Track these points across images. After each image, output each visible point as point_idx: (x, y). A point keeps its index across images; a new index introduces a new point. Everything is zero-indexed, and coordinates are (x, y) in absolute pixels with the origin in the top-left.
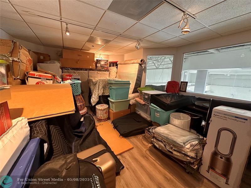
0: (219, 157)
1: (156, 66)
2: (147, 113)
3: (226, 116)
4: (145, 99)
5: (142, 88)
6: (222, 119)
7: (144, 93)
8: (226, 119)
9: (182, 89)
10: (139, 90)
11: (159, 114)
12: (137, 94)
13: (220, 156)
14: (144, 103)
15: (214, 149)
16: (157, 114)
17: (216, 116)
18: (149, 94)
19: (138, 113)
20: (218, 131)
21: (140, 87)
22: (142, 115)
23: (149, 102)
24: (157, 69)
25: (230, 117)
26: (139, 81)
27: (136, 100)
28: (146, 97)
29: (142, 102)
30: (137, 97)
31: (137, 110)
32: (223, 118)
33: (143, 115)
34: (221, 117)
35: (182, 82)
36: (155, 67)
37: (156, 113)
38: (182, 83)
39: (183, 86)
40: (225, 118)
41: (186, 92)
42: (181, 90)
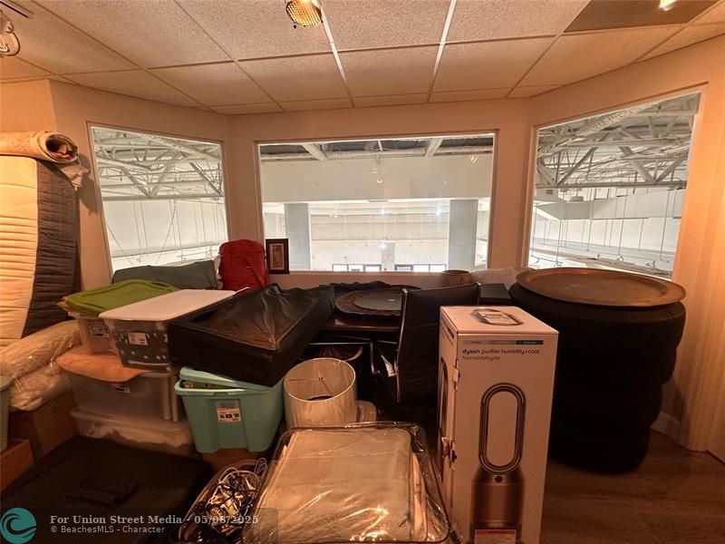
0: (494, 481)
1: (142, 189)
2: (162, 417)
3: (496, 347)
4: (128, 354)
5: (93, 293)
6: (486, 358)
7: (119, 322)
8: (497, 355)
9: (276, 264)
10: (73, 308)
11: (237, 410)
12: (63, 331)
13: (495, 476)
14: (128, 374)
15: (478, 463)
16: (228, 411)
17: (471, 355)
18: (154, 322)
19: (102, 432)
20: (480, 401)
21: (76, 286)
22: (129, 437)
23: (162, 361)
24: (150, 198)
25: (505, 348)
26: (63, 255)
27: (62, 371)
28: (139, 339)
29: (114, 369)
30: (66, 350)
31: (90, 422)
32: (489, 355)
33: (139, 431)
34: (484, 355)
35: (269, 242)
36: (136, 192)
37: (219, 412)
38: (271, 245)
39: (276, 253)
40: (494, 355)
41: (288, 272)
42: (272, 268)
